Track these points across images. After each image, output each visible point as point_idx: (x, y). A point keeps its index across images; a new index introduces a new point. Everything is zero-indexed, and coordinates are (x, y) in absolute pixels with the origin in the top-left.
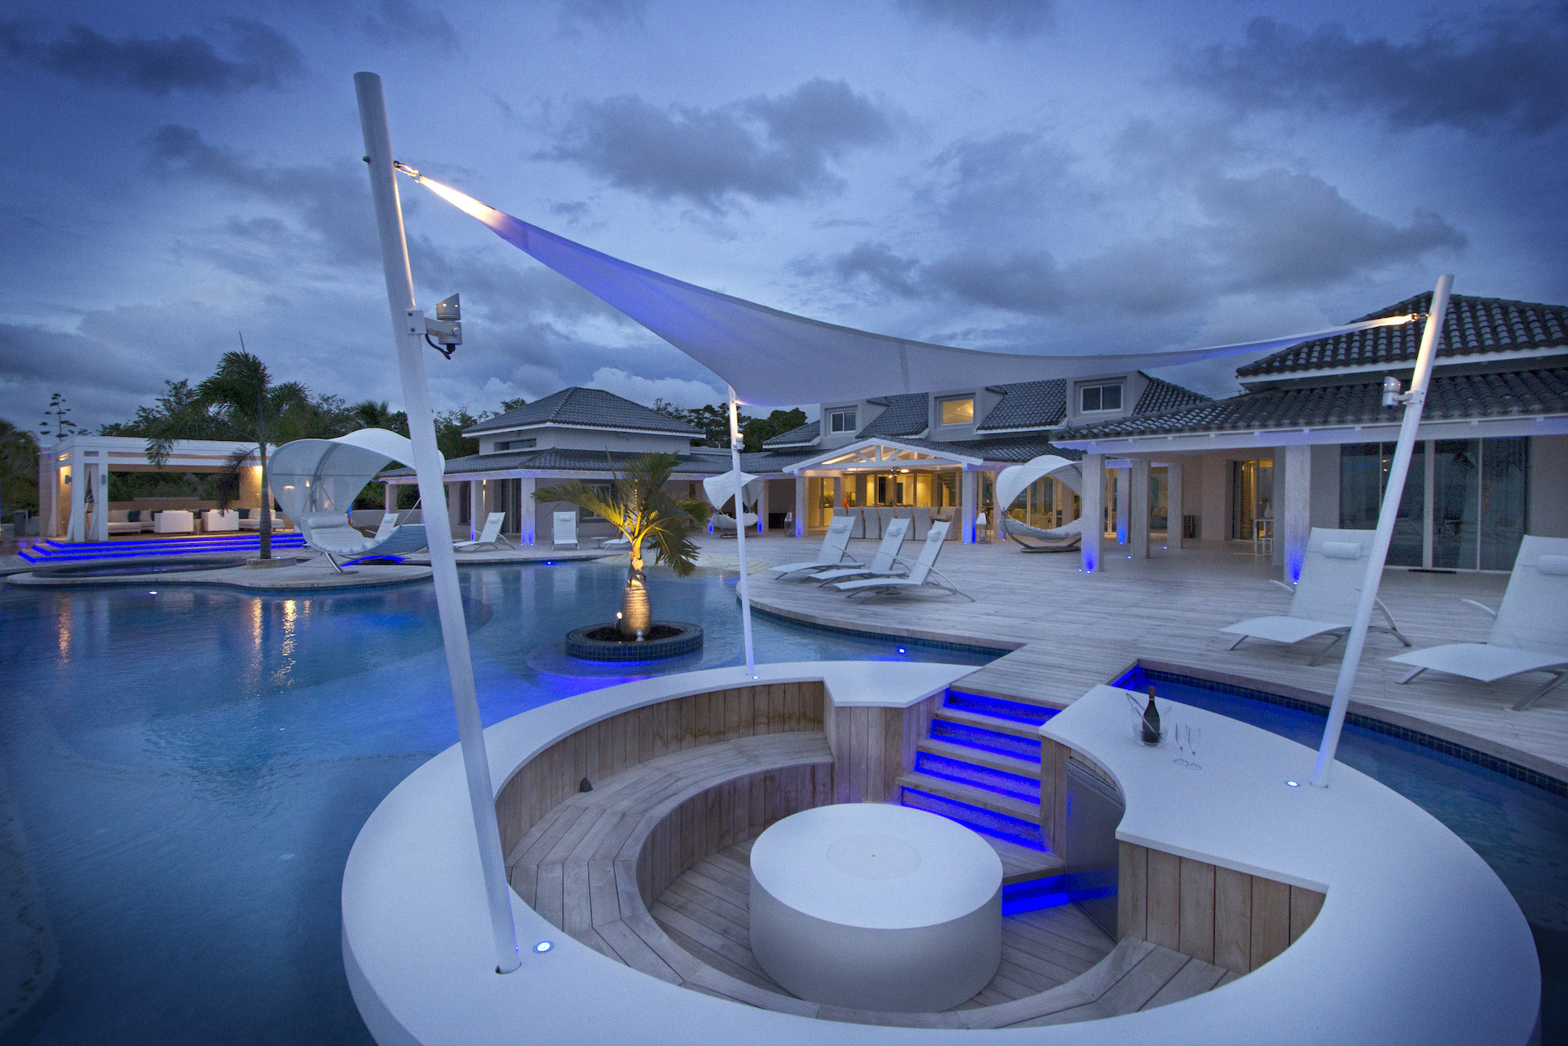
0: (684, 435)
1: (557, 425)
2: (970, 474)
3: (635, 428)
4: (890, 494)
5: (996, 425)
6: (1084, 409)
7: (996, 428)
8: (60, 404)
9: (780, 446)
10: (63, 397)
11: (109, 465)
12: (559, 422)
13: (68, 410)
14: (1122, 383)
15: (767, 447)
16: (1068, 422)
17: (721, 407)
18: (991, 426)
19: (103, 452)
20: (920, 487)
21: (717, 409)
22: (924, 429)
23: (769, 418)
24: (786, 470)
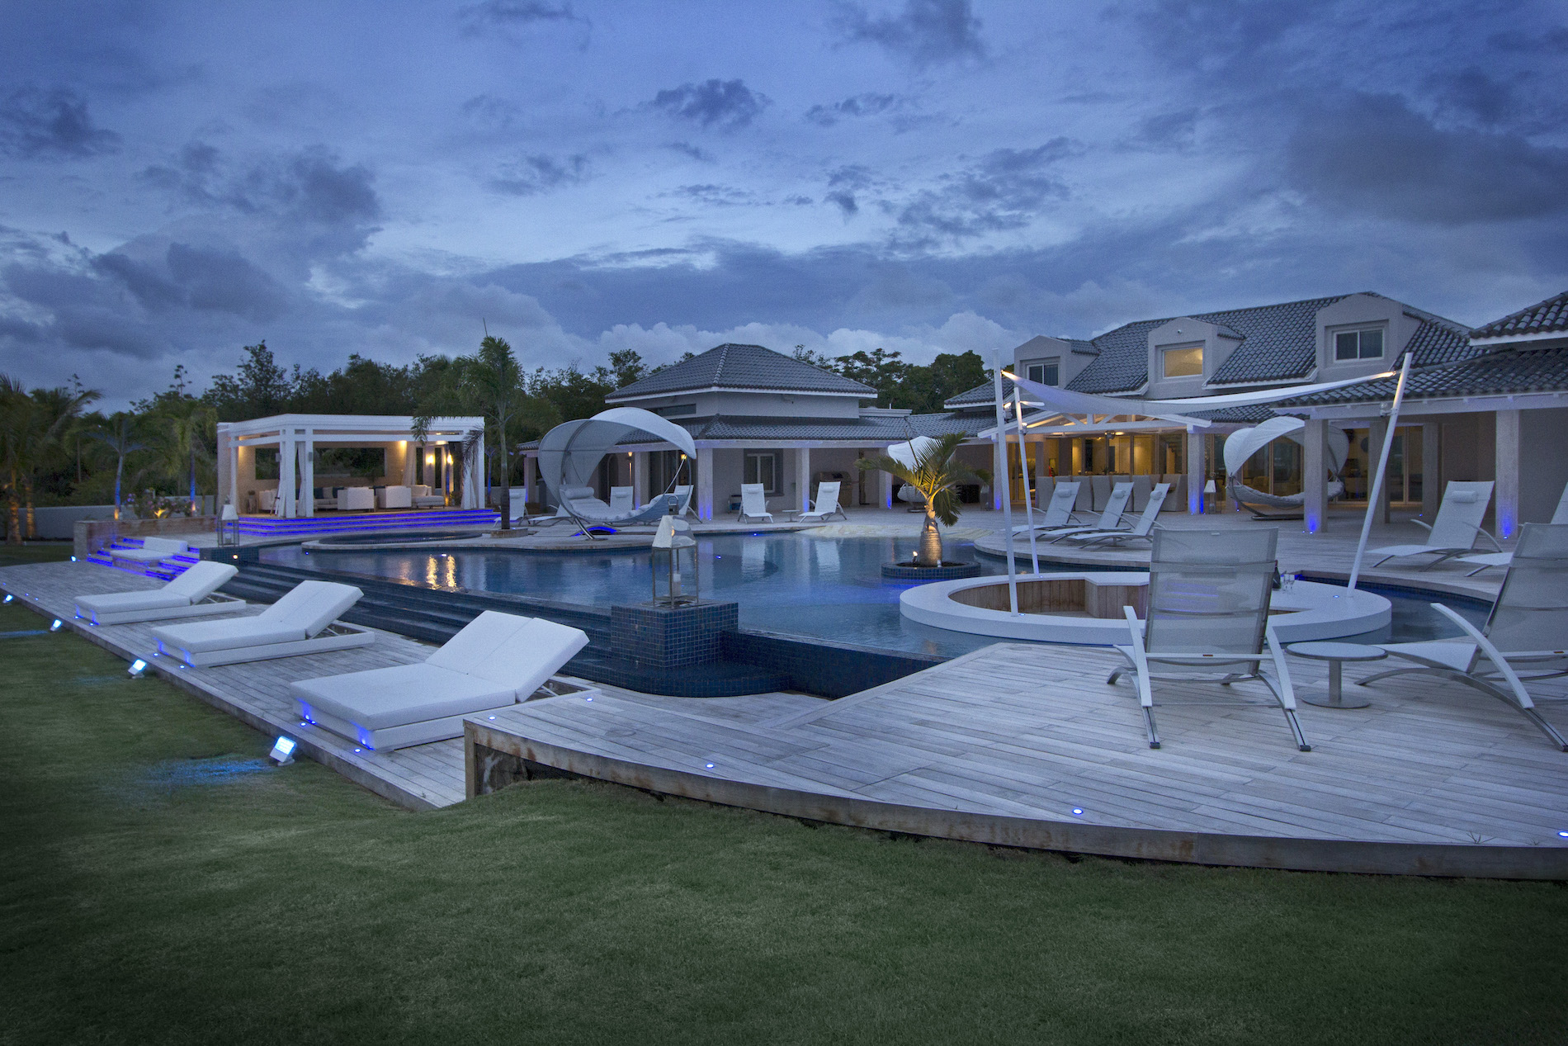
0: (854, 395)
1: (722, 390)
2: (1197, 438)
3: (801, 389)
4: (1100, 458)
5: (1230, 378)
6: (1338, 358)
7: (1230, 382)
8: (183, 376)
9: (966, 405)
10: (185, 369)
11: (314, 442)
12: (725, 386)
13: (190, 382)
14: (1383, 327)
15: (949, 407)
16: (1318, 373)
17: (874, 354)
18: (1224, 379)
19: (309, 430)
20: (1137, 450)
21: (870, 356)
22: (1143, 383)
23: (933, 365)
24: (982, 435)
